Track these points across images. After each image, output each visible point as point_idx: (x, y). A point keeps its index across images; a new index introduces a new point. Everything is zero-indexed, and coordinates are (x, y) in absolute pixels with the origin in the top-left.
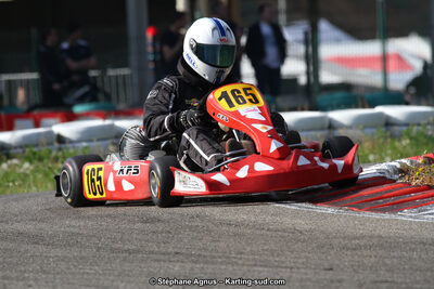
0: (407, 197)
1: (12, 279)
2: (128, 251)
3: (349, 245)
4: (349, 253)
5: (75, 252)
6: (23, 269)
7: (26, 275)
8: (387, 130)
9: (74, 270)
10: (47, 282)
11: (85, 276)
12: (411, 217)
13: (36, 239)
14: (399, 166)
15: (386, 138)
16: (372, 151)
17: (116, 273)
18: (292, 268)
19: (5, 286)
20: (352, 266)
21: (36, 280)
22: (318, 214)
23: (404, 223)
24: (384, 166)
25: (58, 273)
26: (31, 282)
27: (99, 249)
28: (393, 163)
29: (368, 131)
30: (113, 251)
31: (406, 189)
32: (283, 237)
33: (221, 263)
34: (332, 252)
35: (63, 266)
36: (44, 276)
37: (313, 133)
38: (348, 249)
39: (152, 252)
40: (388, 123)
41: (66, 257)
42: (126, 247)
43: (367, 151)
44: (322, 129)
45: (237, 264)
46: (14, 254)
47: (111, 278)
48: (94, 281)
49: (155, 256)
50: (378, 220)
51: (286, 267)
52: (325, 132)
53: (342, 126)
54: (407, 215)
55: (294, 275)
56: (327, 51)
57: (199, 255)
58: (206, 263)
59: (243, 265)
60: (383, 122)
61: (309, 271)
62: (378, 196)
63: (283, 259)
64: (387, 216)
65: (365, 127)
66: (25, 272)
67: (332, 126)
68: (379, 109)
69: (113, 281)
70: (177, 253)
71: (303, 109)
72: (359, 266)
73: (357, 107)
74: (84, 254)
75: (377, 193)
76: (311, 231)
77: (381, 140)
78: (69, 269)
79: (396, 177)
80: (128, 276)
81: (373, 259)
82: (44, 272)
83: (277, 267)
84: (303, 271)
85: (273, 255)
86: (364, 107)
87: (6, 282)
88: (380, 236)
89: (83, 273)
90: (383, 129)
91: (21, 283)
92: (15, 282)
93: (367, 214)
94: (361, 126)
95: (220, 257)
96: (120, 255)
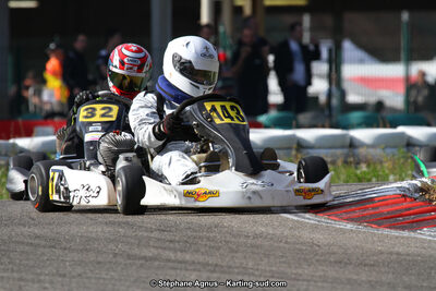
0: (427, 216)
1: (28, 281)
2: (145, 258)
3: (367, 262)
4: (366, 269)
5: (92, 257)
6: (39, 271)
7: (42, 278)
8: (409, 151)
9: (90, 275)
10: (62, 285)
11: (102, 281)
12: (430, 236)
13: (54, 243)
14: (419, 185)
15: (406, 158)
16: (392, 171)
17: (132, 279)
18: (308, 281)
19: (20, 287)
20: (370, 282)
21: (51, 282)
22: (336, 230)
23: (423, 241)
24: (405, 184)
25: (74, 277)
26: (47, 285)
27: (115, 255)
28: (414, 182)
29: (389, 151)
30: (129, 257)
31: (426, 208)
32: (300, 250)
33: (238, 274)
34: (350, 267)
35: (79, 270)
36: (60, 279)
37: (333, 151)
38: (365, 265)
39: (169, 261)
40: (410, 144)
41: (82, 261)
42: (143, 254)
43: (387, 172)
44: (342, 147)
45: (253, 274)
46: (31, 257)
47: (128, 284)
48: (110, 286)
49: (170, 264)
50: (397, 237)
51: (304, 280)
52: (346, 151)
53: (362, 145)
54: (426, 234)
55: (311, 288)
56: (350, 71)
57: (216, 265)
58: (223, 272)
59: (260, 276)
60: (405, 143)
61: (325, 285)
62: (398, 213)
63: (300, 271)
64: (406, 233)
65: (386, 147)
66: (40, 274)
67: (353, 144)
68: (401, 129)
69: (128, 287)
70: (194, 262)
71: (323, 127)
72: (377, 282)
73: (378, 127)
74: (100, 259)
75: (397, 210)
76: (329, 245)
77: (402, 160)
78: (85, 273)
79: (417, 195)
80: (144, 282)
81: (390, 276)
82: (60, 275)
83: (295, 279)
84: (320, 284)
85: (290, 267)
86: (385, 126)
87: (22, 283)
88: (398, 254)
89: (100, 278)
90: (405, 150)
91: (36, 285)
92: (30, 284)
93: (386, 232)
94: (383, 146)
95: (237, 268)
96: (137, 262)
